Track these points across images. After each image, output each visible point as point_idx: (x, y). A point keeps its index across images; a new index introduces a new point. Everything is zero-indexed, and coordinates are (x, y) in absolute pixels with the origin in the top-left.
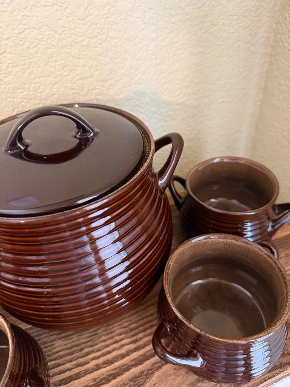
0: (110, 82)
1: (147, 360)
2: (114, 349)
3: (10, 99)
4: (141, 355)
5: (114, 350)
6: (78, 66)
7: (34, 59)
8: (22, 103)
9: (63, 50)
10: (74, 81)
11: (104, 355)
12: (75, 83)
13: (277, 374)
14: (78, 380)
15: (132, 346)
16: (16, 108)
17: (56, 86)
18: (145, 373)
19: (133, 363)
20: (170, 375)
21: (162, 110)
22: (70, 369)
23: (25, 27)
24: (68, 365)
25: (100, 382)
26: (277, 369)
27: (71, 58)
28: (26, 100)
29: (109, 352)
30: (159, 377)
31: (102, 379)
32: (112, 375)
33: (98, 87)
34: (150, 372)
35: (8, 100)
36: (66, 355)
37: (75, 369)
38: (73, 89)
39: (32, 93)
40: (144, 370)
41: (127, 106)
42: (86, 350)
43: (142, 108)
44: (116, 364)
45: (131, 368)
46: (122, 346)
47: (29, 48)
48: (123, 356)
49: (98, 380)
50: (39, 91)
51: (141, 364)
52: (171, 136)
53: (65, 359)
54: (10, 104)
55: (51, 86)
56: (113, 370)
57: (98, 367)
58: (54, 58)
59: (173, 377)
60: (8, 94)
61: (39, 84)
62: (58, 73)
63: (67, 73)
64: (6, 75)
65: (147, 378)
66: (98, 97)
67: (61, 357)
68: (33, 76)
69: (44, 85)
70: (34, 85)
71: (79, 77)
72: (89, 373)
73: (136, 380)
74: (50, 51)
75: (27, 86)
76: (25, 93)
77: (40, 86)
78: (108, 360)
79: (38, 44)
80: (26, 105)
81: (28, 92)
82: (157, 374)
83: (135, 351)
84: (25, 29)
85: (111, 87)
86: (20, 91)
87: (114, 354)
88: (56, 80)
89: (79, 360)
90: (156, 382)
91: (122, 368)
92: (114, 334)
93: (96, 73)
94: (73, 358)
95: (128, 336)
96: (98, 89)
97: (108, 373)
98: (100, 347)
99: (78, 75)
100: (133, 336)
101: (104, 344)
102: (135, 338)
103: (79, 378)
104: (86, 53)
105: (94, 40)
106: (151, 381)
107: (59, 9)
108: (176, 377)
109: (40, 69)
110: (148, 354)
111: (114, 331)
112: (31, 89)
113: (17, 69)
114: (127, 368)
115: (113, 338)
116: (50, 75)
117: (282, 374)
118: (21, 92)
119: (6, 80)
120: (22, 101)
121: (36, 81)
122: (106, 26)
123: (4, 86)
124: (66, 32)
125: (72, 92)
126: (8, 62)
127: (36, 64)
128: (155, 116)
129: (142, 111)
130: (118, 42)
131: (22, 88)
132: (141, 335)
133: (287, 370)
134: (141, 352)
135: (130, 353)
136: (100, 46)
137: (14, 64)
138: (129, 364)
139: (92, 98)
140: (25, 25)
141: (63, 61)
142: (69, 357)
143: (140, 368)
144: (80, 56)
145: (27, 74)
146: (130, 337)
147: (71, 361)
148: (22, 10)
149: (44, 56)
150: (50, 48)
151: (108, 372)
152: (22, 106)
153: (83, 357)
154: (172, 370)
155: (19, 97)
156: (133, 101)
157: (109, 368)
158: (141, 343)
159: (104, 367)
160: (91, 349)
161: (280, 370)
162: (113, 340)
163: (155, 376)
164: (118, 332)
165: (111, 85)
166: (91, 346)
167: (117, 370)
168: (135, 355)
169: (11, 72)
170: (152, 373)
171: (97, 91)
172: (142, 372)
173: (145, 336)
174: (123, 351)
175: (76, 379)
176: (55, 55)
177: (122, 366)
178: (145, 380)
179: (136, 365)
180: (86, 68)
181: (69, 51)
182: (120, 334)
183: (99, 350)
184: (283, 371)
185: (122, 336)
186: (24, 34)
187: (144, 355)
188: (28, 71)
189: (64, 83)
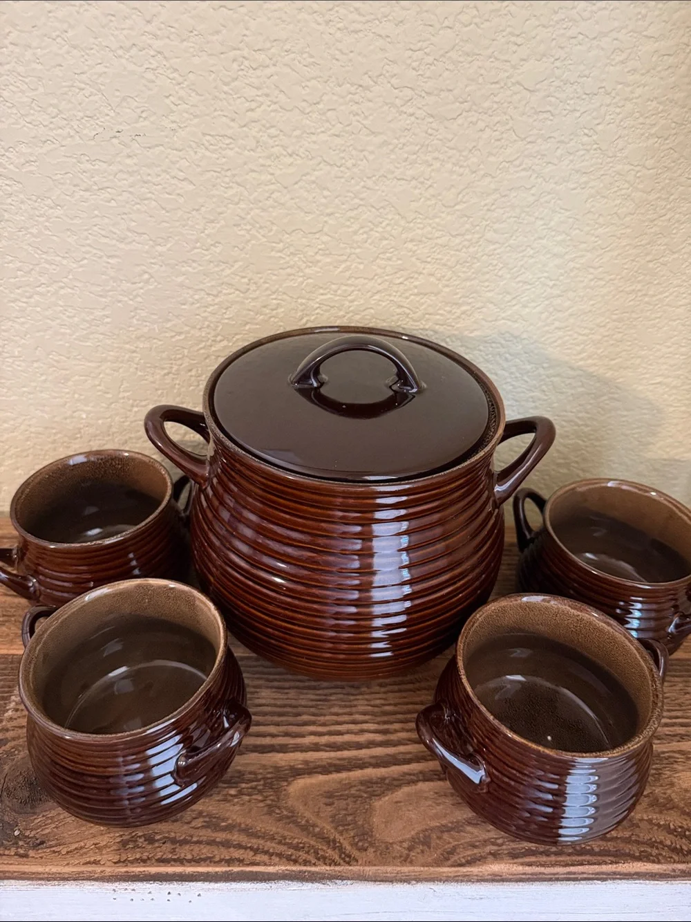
0: (464, 308)
1: (395, 765)
2: (348, 730)
3: (304, 301)
4: (388, 755)
5: (348, 732)
6: (421, 273)
7: (358, 251)
9: (406, 245)
10: (407, 294)
11: (330, 733)
12: (407, 298)
13: (606, 863)
14: (281, 755)
15: (379, 738)
16: (307, 315)
17: (377, 297)
18: (387, 781)
19: (373, 761)
20: (426, 798)
21: (541, 371)
22: (273, 736)
23: (361, 203)
24: (272, 729)
25: (315, 768)
26: (609, 856)
27: (413, 259)
28: (325, 308)
29: (340, 733)
30: (409, 795)
31: (319, 766)
32: (335, 765)
33: (441, 312)
34: (395, 783)
35: (300, 301)
36: (273, 714)
37: (280, 738)
38: (402, 307)
39: (338, 298)
40: (387, 776)
41: (480, 350)
42: (305, 718)
43: (506, 360)
44: (346, 754)
45: (367, 767)
46: (362, 731)
47: (355, 233)
48: (359, 746)
49: (312, 765)
50: (350, 298)
51: (384, 767)
52: (537, 421)
53: (269, 718)
54: (301, 308)
55: (370, 294)
56: (339, 759)
57: (316, 748)
58: (388, 255)
59: (430, 803)
60: (304, 292)
61: (353, 288)
62: (386, 278)
63: (401, 280)
64: (311, 265)
65: (388, 789)
66: (437, 327)
67: (265, 714)
68: (347, 274)
69: (359, 290)
70: (344, 288)
71: (416, 291)
72: (302, 751)
73: (370, 785)
74: (385, 242)
75: (334, 287)
76: (329, 296)
77: (353, 291)
78: (335, 743)
79: (372, 230)
80: (322, 315)
81: (332, 296)
82: (406, 789)
83: (381, 746)
84: (360, 205)
85: (463, 316)
86: (322, 291)
87: (347, 738)
88: (380, 288)
89: (290, 727)
90: (400, 800)
91: (354, 762)
92: (354, 710)
93: (447, 290)
94: (282, 721)
95: (376, 721)
96: (442, 315)
97: (329, 761)
98: (328, 720)
99: (416, 287)
100: (385, 723)
101: (335, 718)
102: (386, 727)
103: (284, 753)
104: (439, 256)
105: (457, 240)
106: (394, 795)
107: (420, 186)
108: (434, 805)
109: (361, 267)
110: (401, 757)
111: (355, 706)
112: (339, 292)
113: (328, 260)
114: (362, 765)
115: (351, 714)
116: (372, 279)
117: (615, 866)
118: (322, 294)
119: (308, 271)
121: (349, 282)
122: (484, 223)
123: (301, 279)
124: (419, 221)
125: (399, 311)
126: (319, 247)
127: (359, 258)
128: (525, 378)
129: (505, 365)
130: (495, 250)
131: (326, 289)
132: (397, 726)
133: (625, 865)
134: (391, 750)
135: (371, 746)
136: (464, 250)
137: (327, 252)
138: (366, 760)
139: (427, 327)
140: (362, 199)
141: (400, 262)
142: (276, 719)
143: (382, 771)
144: (429, 259)
145: (340, 270)
146: (378, 723)
147: (277, 724)
148: (365, 179)
149: (375, 249)
150: (387, 239)
151: (330, 758)
152: (317, 314)
153: (298, 725)
154: (431, 793)
155: (318, 300)
156: (494, 345)
157: (333, 754)
158: (393, 737)
159: (326, 751)
160: (313, 718)
161: (613, 859)
162: (351, 719)
163: (402, 790)
164: (361, 708)
165: (464, 313)
166: (314, 715)
167: (345, 763)
168: (379, 751)
169: (318, 261)
170: (400, 786)
171: (438, 317)
172: (383, 779)
173: (403, 730)
174: (362, 738)
175: (278, 752)
176: (392, 250)
177: (354, 759)
178: (384, 790)
179: (376, 766)
180: (432, 279)
181: (416, 248)
182: (364, 714)
183: (324, 725)
184: (616, 863)
185: (367, 717)
186: (355, 212)
187: (393, 756)
188: (343, 266)
189: (390, 295)
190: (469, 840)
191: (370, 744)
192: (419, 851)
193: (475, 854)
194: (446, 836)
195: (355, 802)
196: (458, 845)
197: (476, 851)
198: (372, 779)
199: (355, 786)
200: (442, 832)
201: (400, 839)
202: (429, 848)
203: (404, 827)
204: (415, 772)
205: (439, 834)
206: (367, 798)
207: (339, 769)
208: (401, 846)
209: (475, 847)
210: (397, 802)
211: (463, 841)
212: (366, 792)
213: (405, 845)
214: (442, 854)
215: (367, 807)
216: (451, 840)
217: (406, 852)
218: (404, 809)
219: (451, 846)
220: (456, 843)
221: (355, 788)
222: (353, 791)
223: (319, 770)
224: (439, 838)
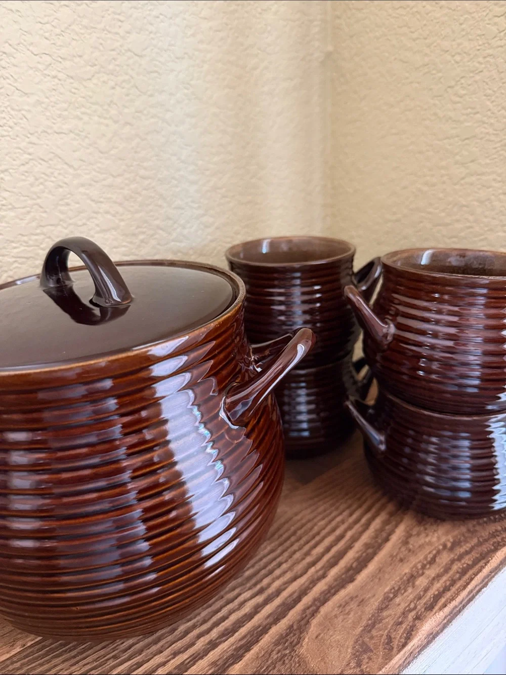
1: (290, 609)
2: (230, 611)
4: (279, 606)
5: (231, 613)
6: (96, 213)
7: (39, 201)
8: (16, 265)
9: (79, 190)
11: (216, 624)
13: (483, 567)
15: (260, 599)
18: (295, 627)
19: (271, 619)
20: (336, 616)
22: (163, 664)
23: (30, 157)
24: (158, 660)
25: (225, 663)
26: (480, 561)
27: (89, 201)
28: (21, 260)
29: (224, 619)
30: (320, 624)
31: (228, 659)
32: (241, 647)
33: (124, 244)
34: (303, 623)
36: (147, 646)
37: (172, 661)
40: (291, 623)
42: (182, 628)
44: (243, 631)
45: (270, 628)
46: (242, 604)
47: (32, 185)
48: (249, 617)
51: (283, 618)
56: (241, 640)
57: (213, 645)
59: (341, 618)
63: (83, 221)
65: (301, 633)
68: (34, 224)
71: (98, 229)
72: (202, 658)
73: (284, 640)
74: (61, 190)
75: (24, 238)
76: (22, 248)
78: (226, 629)
79: (46, 180)
81: (26, 248)
82: (314, 622)
83: (267, 604)
84: (31, 159)
86: (14, 245)
87: (233, 618)
89: (173, 646)
90: (317, 633)
91: (255, 632)
93: (123, 224)
94: (162, 646)
95: (247, 588)
96: (124, 246)
97: (234, 647)
98: (205, 617)
100: (255, 584)
101: (210, 610)
102: (258, 587)
104: (109, 196)
105: (119, 180)
106: (310, 633)
107: (77, 138)
108: (345, 617)
110: (289, 600)
112: (31, 243)
113: (13, 214)
114: (264, 630)
115: (222, 598)
117: (489, 565)
118: (15, 248)
120: (15, 261)
121: (38, 231)
122: (135, 163)
124: (84, 167)
127: (41, 207)
131: (17, 242)
132: (267, 581)
133: (493, 560)
134: (277, 601)
135: (259, 610)
138: (264, 624)
140: (30, 154)
141: (78, 206)
142: (155, 648)
143: (284, 624)
144: (102, 200)
145: (26, 221)
146: (250, 589)
147: (160, 652)
148: (29, 136)
149: (53, 197)
150: (61, 187)
151: (233, 645)
152: (16, 268)
153: (180, 639)
154: (336, 609)
155: (12, 254)
157: (232, 640)
158: (271, 590)
159: (224, 641)
160: (190, 624)
161: (484, 561)
162: (225, 601)
163: (312, 625)
165: (142, 241)
167: (248, 639)
168: (268, 609)
170: (308, 622)
172: (291, 627)
173: (274, 580)
174: (247, 609)
176: (68, 196)
177: (254, 630)
178: (299, 636)
179: (276, 621)
180: (109, 216)
181: (87, 192)
182: (234, 589)
183: (205, 621)
184: (488, 562)
185: (237, 591)
186: (27, 166)
187: (283, 604)
188: (28, 217)
190: (392, 623)
191: (257, 609)
192: (367, 660)
193: (406, 629)
194: (374, 632)
195: (284, 663)
196: (389, 632)
197: (404, 626)
198: (282, 635)
199: (272, 651)
200: (370, 631)
201: (345, 663)
202: (371, 651)
203: (340, 651)
204: (310, 603)
205: (369, 635)
206: (290, 652)
207: (247, 647)
208: (350, 669)
209: (401, 623)
210: (317, 637)
211: (389, 626)
212: (286, 648)
213: (353, 664)
214: (385, 649)
215: (297, 660)
216: (381, 632)
217: (359, 669)
218: (327, 637)
219: (384, 637)
220: (386, 631)
221: (274, 652)
222: (275, 656)
223: (231, 661)
224: (372, 638)
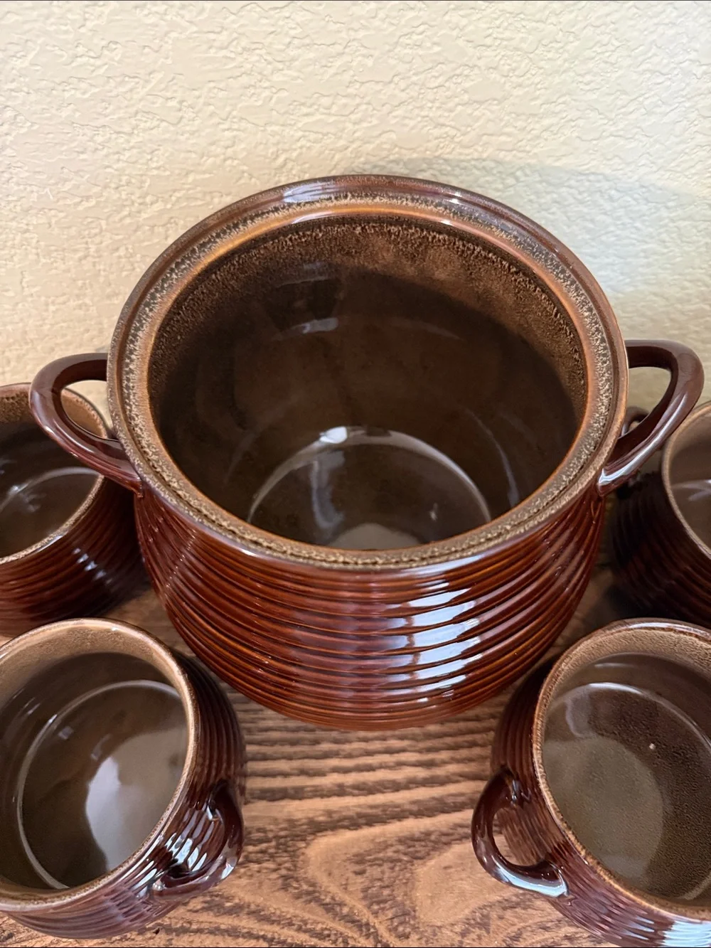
0: (546, 122)
1: (444, 812)
2: (381, 764)
3: (276, 128)
4: (434, 798)
5: (381, 766)
7: (361, 34)
8: (303, 142)
9: (447, 18)
10: (451, 105)
11: (359, 769)
12: (451, 111)
14: (296, 803)
15: (421, 773)
16: (284, 151)
17: (399, 112)
18: (433, 837)
19: (415, 808)
22: (285, 775)
24: (283, 765)
25: (340, 821)
27: (461, 42)
28: (312, 136)
29: (370, 768)
30: (461, 856)
31: (345, 818)
32: (366, 815)
33: (507, 130)
34: (444, 839)
35: (269, 129)
36: (283, 742)
37: (294, 778)
38: (443, 125)
39: (332, 119)
40: (432, 829)
42: (325, 746)
44: (379, 799)
45: (407, 817)
46: (400, 764)
48: (396, 787)
49: (336, 816)
50: (353, 117)
51: (429, 816)
53: (278, 749)
54: (273, 140)
55: (386, 109)
56: (372, 807)
57: (341, 791)
58: (415, 37)
60: (274, 113)
61: (358, 100)
62: (415, 78)
63: (440, 80)
64: (280, 66)
65: (434, 849)
66: (502, 154)
67: (273, 743)
68: (347, 77)
69: (368, 103)
70: (344, 101)
71: (466, 97)
72: (322, 796)
73: (411, 843)
75: (325, 101)
76: (318, 117)
77: (358, 105)
78: (364, 783)
80: (309, 148)
81: (323, 117)
82: (457, 848)
83: (424, 786)
85: (545, 135)
86: (305, 110)
87: (380, 775)
88: (403, 96)
89: (306, 760)
90: (451, 864)
91: (390, 809)
93: (520, 92)
94: (295, 753)
95: (417, 748)
96: (509, 135)
97: (359, 810)
98: (354, 749)
99: (466, 91)
100: (429, 750)
101: (363, 745)
102: (430, 756)
103: (300, 799)
104: (507, 34)
106: (442, 857)
109: (370, 62)
110: (450, 800)
112: (334, 109)
113: (312, 55)
114: (399, 814)
115: (384, 739)
116: (391, 82)
118: (307, 115)
119: (277, 78)
120: (304, 136)
121: (350, 90)
123: (267, 93)
125: (437, 132)
126: (293, 33)
127: (363, 46)
128: (638, 224)
131: (311, 106)
132: (444, 755)
134: (437, 792)
135: (411, 786)
137: (307, 41)
138: (406, 807)
139: (485, 155)
141: (437, 49)
142: (288, 749)
143: (425, 824)
144: (488, 41)
145: (332, 71)
146: (420, 751)
147: (289, 758)
149: (392, 29)
151: (359, 806)
152: (301, 148)
153: (317, 758)
155: (300, 125)
156: (592, 177)
157: (363, 800)
158: (439, 772)
159: (354, 795)
160: (334, 747)
162: (384, 746)
163: (452, 850)
165: (547, 129)
166: (336, 741)
167: (378, 811)
168: (422, 793)
169: (293, 59)
170: (448, 844)
171: (503, 138)
172: (428, 834)
173: (454, 760)
174: (399, 775)
175: (293, 798)
176: (422, 28)
177: (389, 806)
178: (430, 850)
179: (418, 814)
180: (494, 75)
181: (464, 22)
182: (403, 738)
183: (350, 756)
185: (405, 743)
187: (440, 800)
188: (338, 63)
189: (421, 108)
190: (539, 920)
191: (411, 783)
192: (475, 937)
193: (546, 939)
194: (508, 914)
195: (392, 868)
196: (524, 928)
197: (547, 935)
198: (414, 835)
199: (392, 845)
200: (505, 909)
201: (451, 920)
202: (488, 932)
203: (456, 903)
205: (501, 912)
206: (408, 862)
207: (370, 820)
208: (452, 931)
209: (546, 929)
210: (446, 868)
211: (530, 921)
212: (405, 854)
213: (458, 929)
214: (504, 941)
215: (408, 875)
216: (516, 920)
217: (459, 938)
218: (456, 876)
219: (515, 929)
220: (522, 924)
221: (393, 849)
222: (390, 853)
223: (346, 823)
224: (501, 918)
